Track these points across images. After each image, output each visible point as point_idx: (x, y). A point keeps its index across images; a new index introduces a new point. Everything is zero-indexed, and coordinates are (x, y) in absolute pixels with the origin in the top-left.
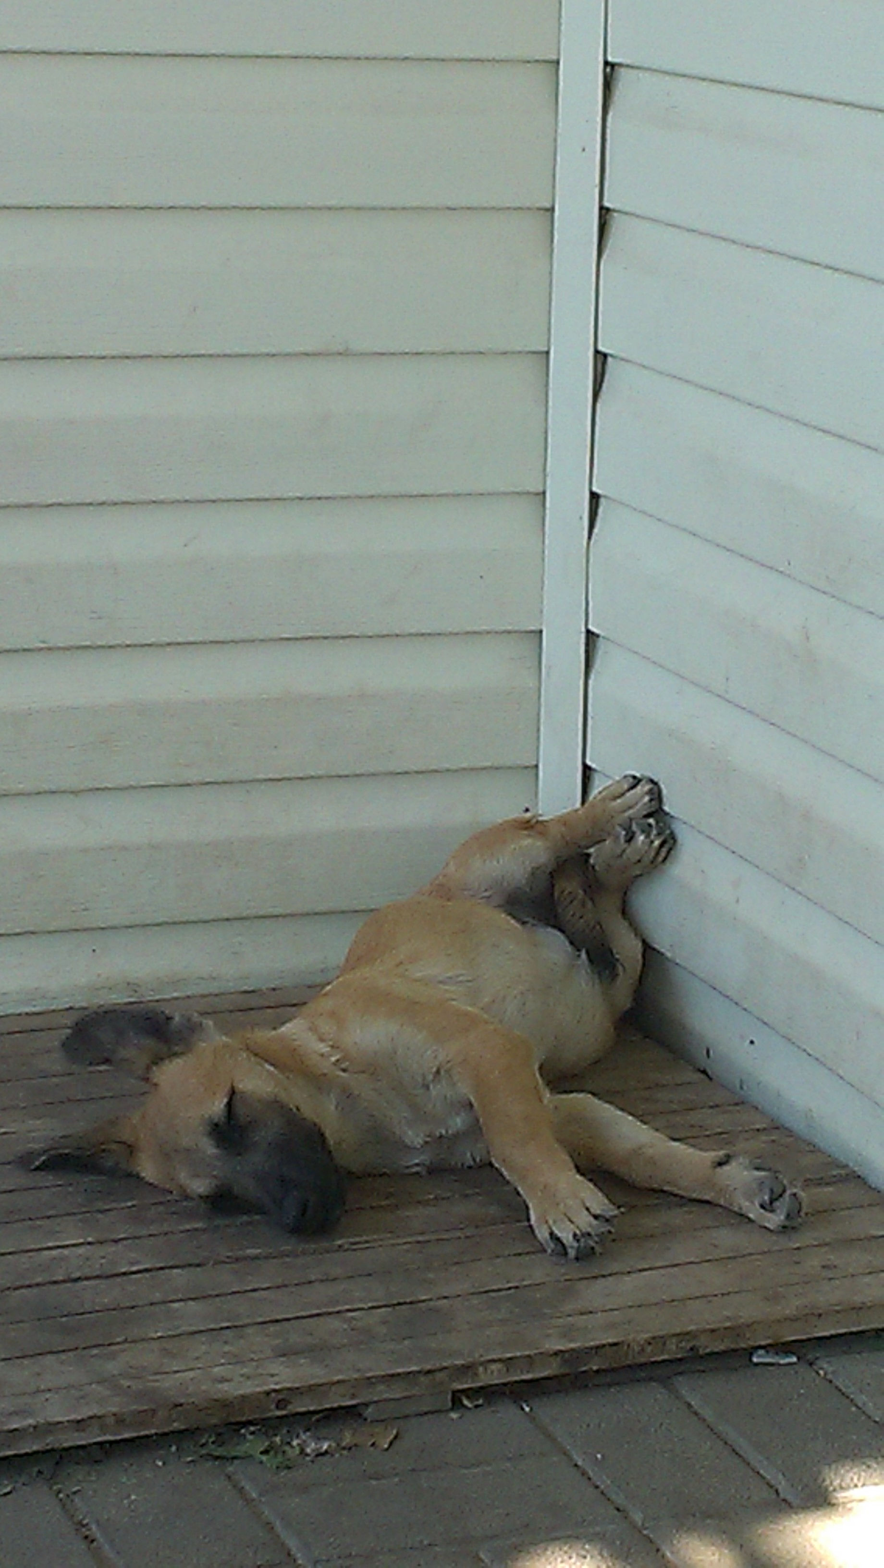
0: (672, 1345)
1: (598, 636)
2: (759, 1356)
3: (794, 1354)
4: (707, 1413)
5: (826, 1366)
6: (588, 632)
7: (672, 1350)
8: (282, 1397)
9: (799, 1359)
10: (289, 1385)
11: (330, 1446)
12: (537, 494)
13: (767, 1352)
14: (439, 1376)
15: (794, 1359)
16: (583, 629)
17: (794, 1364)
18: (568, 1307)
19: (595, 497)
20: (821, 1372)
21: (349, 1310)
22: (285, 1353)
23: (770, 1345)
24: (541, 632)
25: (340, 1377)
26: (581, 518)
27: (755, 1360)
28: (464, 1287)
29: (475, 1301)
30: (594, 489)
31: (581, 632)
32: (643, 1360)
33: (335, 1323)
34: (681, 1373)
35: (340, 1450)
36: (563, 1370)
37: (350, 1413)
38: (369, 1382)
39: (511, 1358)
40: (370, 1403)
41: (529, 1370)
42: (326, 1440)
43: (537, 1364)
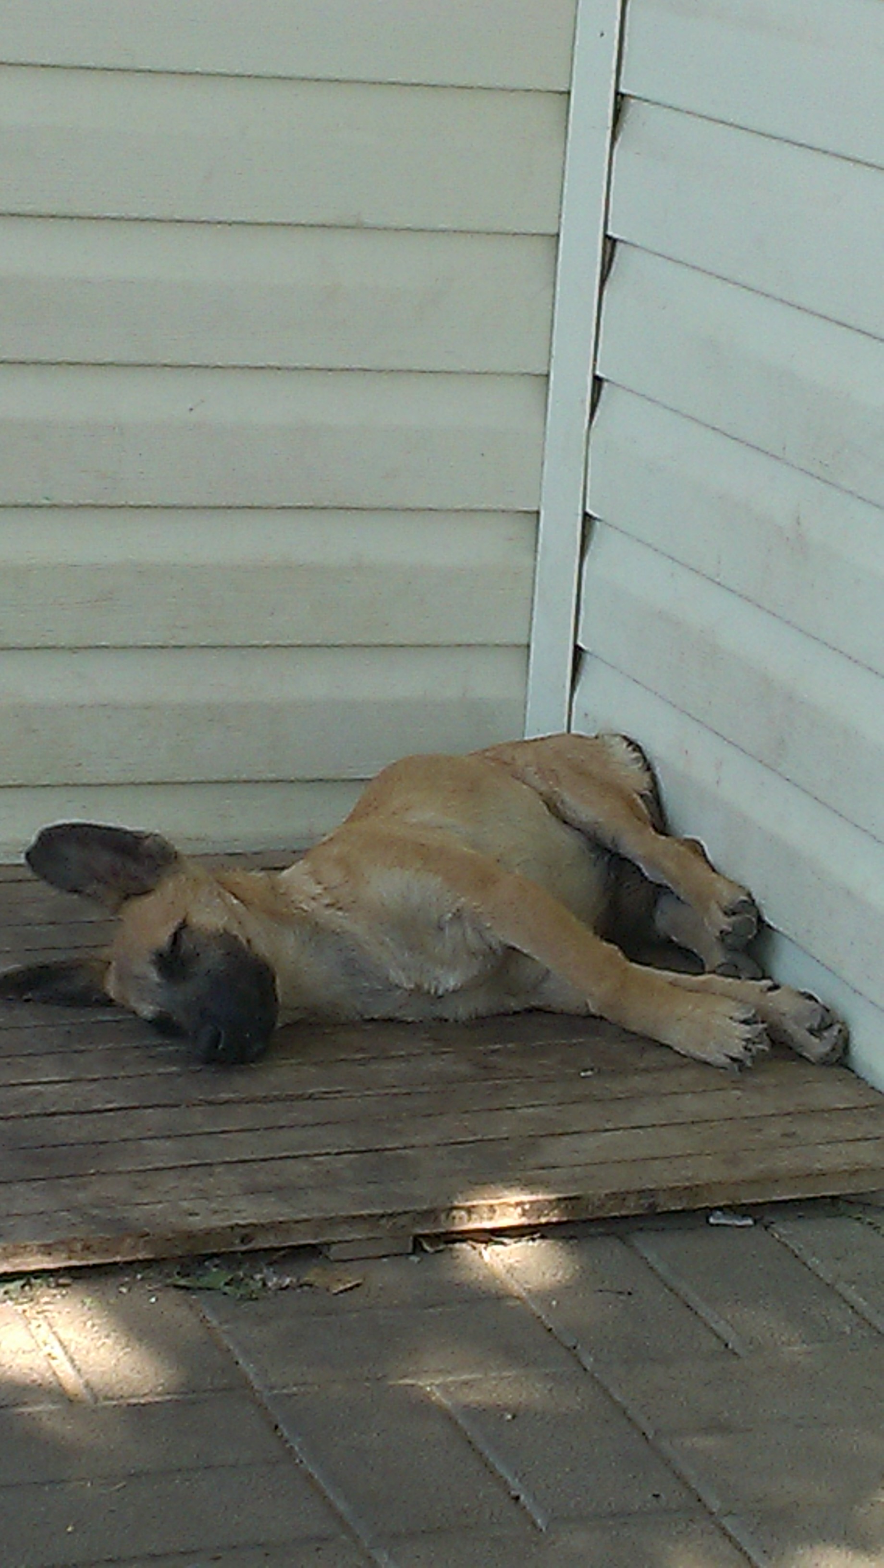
0: (631, 1202)
1: (595, 519)
2: (716, 1218)
3: (750, 1216)
4: (660, 1268)
5: (781, 1230)
6: (586, 515)
7: (631, 1207)
8: (247, 1232)
9: (755, 1222)
10: (255, 1221)
11: (291, 1282)
12: (543, 376)
13: (724, 1214)
14: (403, 1220)
15: (750, 1222)
16: (580, 512)
17: (750, 1226)
18: (532, 1162)
19: (598, 381)
20: (777, 1236)
21: (316, 1155)
22: (253, 1191)
23: (729, 1207)
24: (539, 513)
25: (305, 1216)
26: (583, 401)
27: (712, 1220)
28: (432, 1138)
29: (440, 1151)
30: (598, 373)
31: (578, 515)
32: (601, 1214)
33: (304, 1167)
34: (641, 1229)
35: (301, 1286)
36: (524, 1221)
37: (313, 1251)
38: (331, 1222)
39: (473, 1206)
40: (334, 1243)
41: (491, 1219)
42: (288, 1276)
43: (498, 1212)
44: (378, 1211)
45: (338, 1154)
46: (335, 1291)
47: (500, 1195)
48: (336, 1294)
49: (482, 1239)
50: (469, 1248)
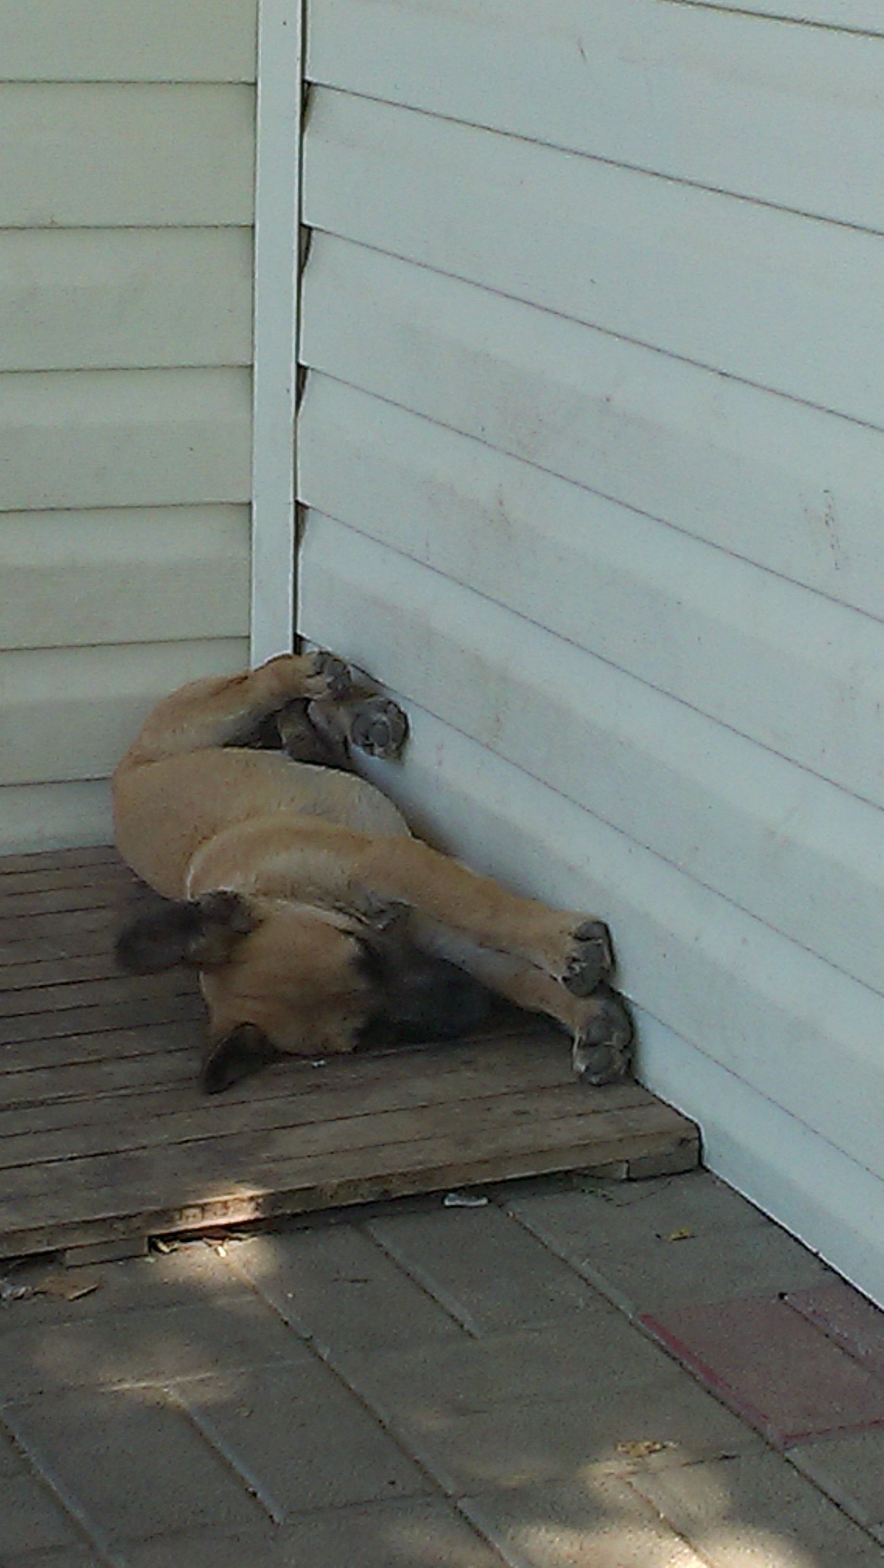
0: (364, 1189)
1: (307, 507)
2: (451, 1200)
3: (485, 1196)
4: (397, 1254)
5: (514, 1208)
6: (297, 503)
7: (365, 1195)
9: (490, 1201)
11: (27, 1290)
12: (247, 367)
13: (459, 1195)
14: (136, 1222)
15: (484, 1201)
16: (292, 500)
17: (485, 1206)
18: (263, 1156)
19: (301, 370)
20: (511, 1214)
21: (49, 1162)
23: (462, 1188)
24: (250, 504)
25: (37, 1224)
26: (288, 391)
27: (447, 1203)
28: (167, 1137)
29: (173, 1150)
30: (301, 361)
31: (290, 504)
32: (334, 1204)
33: (35, 1173)
34: (374, 1217)
35: (35, 1294)
36: (258, 1214)
37: (49, 1258)
38: (65, 1228)
39: (206, 1204)
40: (71, 1248)
41: (225, 1215)
42: (24, 1285)
43: (232, 1209)
44: (112, 1214)
45: (72, 1159)
46: (71, 1297)
47: (232, 1190)
48: (71, 1300)
49: (216, 1235)
50: (204, 1245)
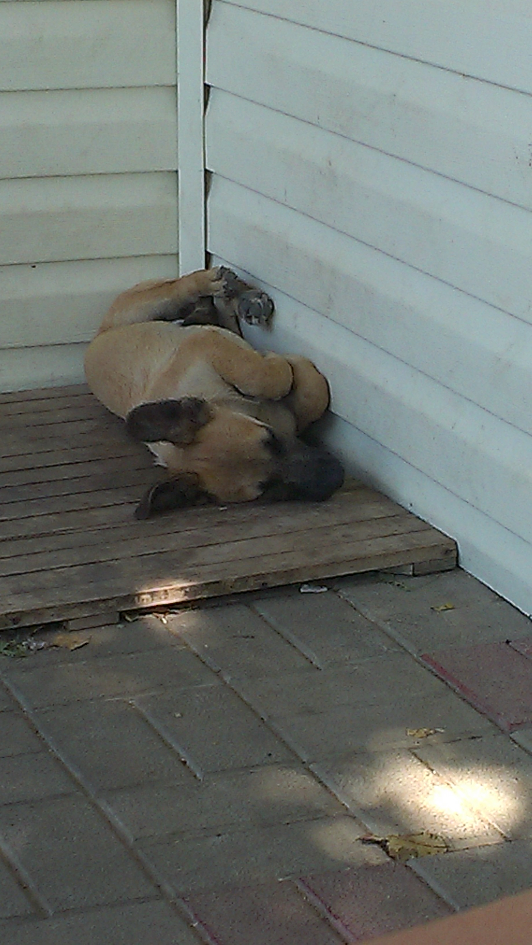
0: (252, 582)
1: (212, 172)
2: (305, 589)
3: (325, 586)
4: (272, 621)
5: (344, 593)
6: (206, 171)
7: (252, 585)
8: (16, 617)
9: (328, 589)
10: (20, 610)
11: (45, 645)
12: (173, 86)
13: (309, 585)
14: (111, 603)
15: (325, 589)
16: (203, 169)
17: (326, 592)
18: (189, 563)
19: (207, 88)
20: (342, 597)
21: (58, 568)
22: (18, 592)
23: (311, 581)
24: (177, 172)
25: (51, 604)
26: (199, 100)
27: (302, 590)
28: (130, 553)
29: (134, 560)
30: (206, 82)
31: (201, 171)
32: (234, 591)
33: (49, 575)
34: (258, 599)
35: (51, 646)
36: (186, 598)
37: (58, 626)
38: (68, 607)
39: (155, 592)
40: (71, 620)
41: (166, 598)
42: (44, 641)
43: (170, 595)
44: (96, 599)
45: (72, 566)
46: (73, 648)
47: (171, 583)
48: (72, 650)
49: (161, 611)
50: (154, 617)
